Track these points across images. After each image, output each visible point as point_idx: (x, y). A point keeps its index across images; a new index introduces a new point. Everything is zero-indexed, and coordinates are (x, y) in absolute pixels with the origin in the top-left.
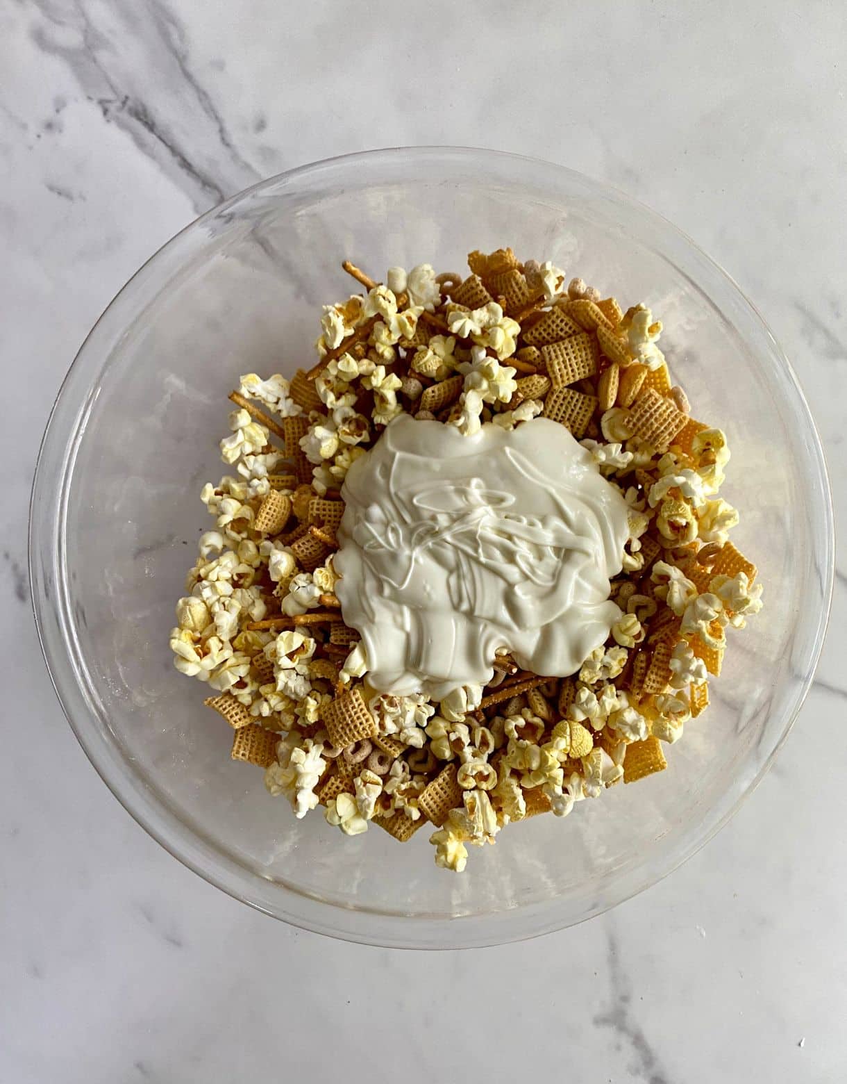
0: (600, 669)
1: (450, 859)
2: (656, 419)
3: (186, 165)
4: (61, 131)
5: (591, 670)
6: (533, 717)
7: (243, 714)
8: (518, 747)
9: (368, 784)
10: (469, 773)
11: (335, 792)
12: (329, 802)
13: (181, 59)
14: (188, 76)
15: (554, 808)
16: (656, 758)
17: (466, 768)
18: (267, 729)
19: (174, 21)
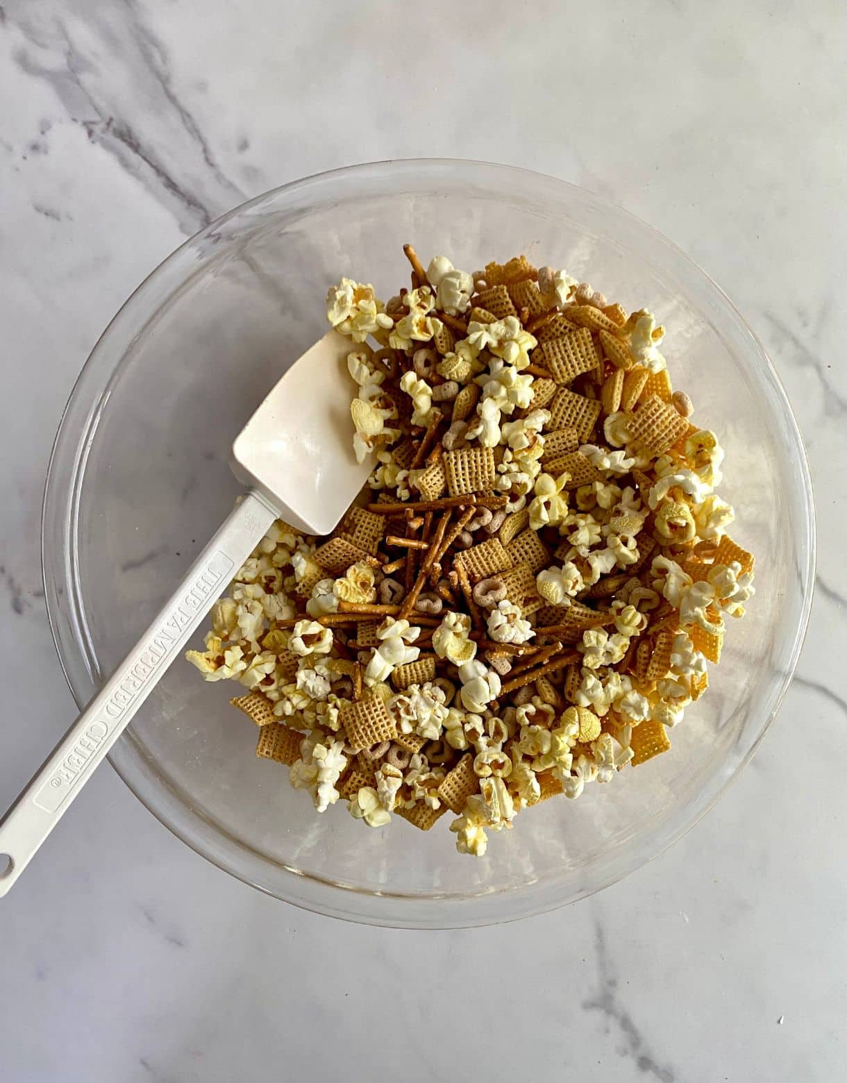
0: (603, 655)
1: (470, 843)
2: (658, 426)
3: (171, 185)
4: (46, 152)
5: (594, 656)
6: (542, 704)
7: (266, 713)
8: (530, 734)
9: (388, 777)
10: (484, 761)
11: (357, 787)
12: (351, 796)
13: (164, 80)
14: (172, 99)
15: (565, 791)
16: (660, 739)
17: (482, 757)
18: (291, 728)
19: (156, 43)
